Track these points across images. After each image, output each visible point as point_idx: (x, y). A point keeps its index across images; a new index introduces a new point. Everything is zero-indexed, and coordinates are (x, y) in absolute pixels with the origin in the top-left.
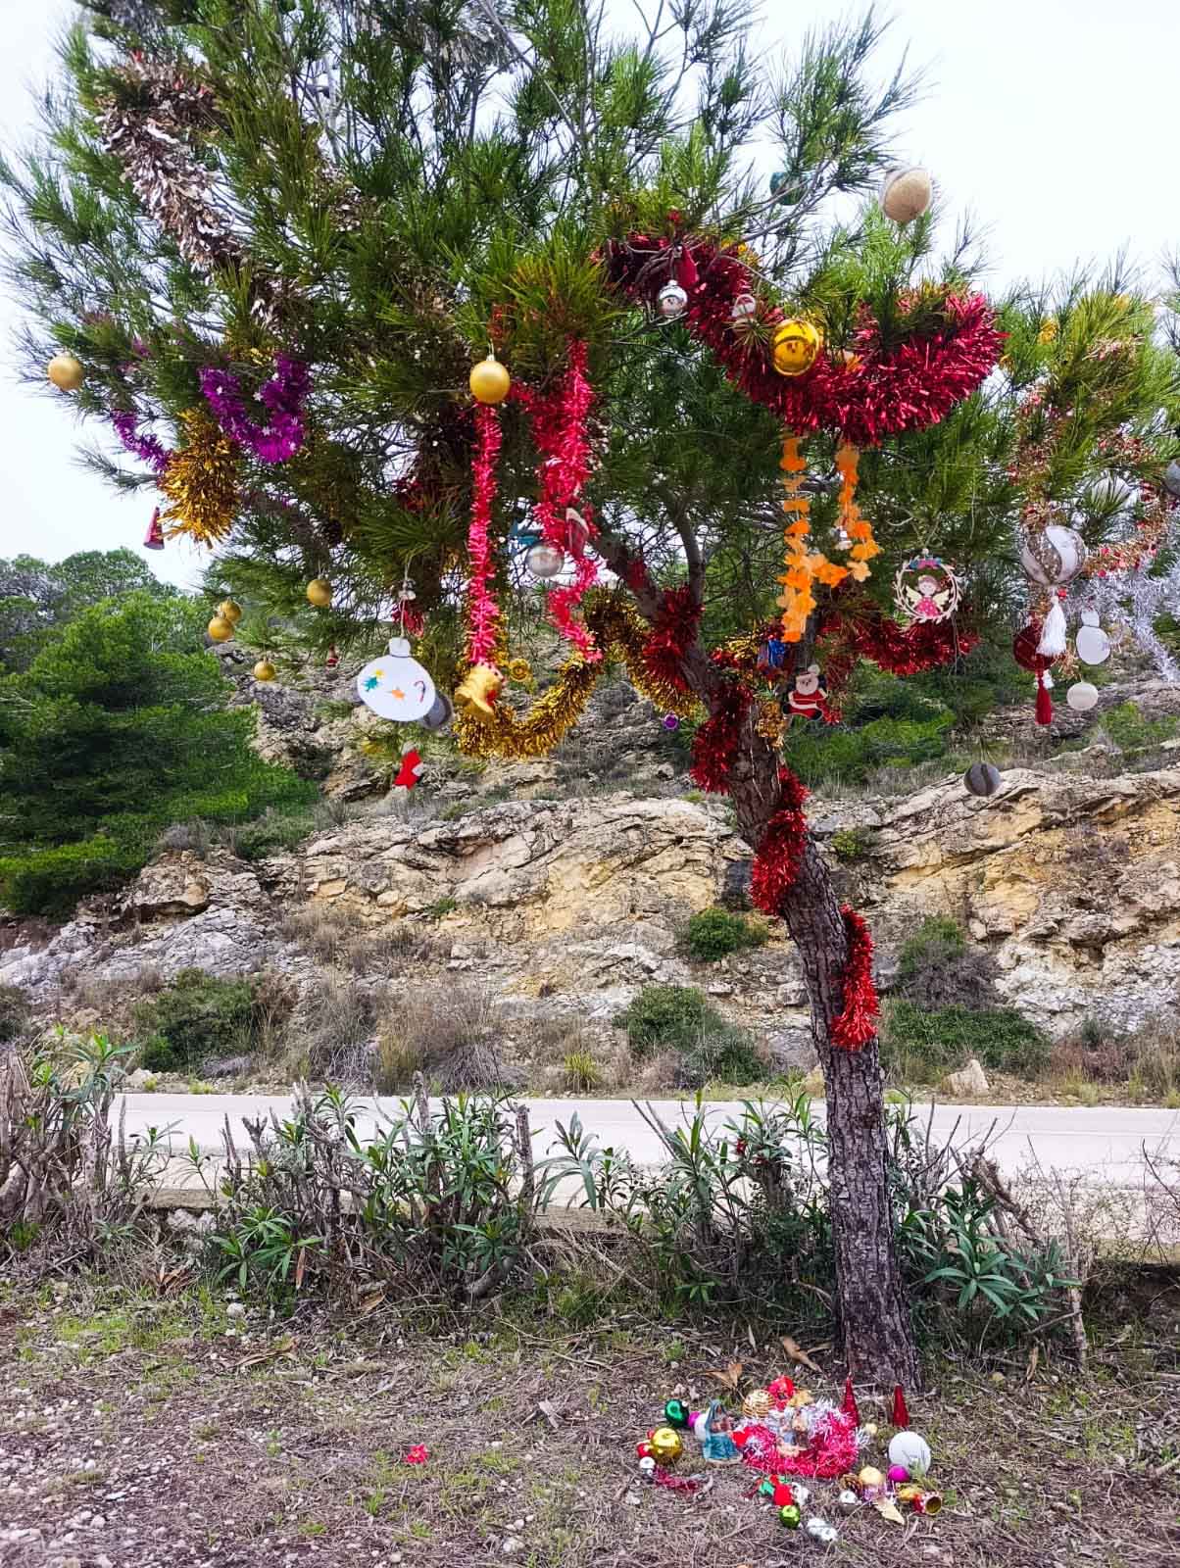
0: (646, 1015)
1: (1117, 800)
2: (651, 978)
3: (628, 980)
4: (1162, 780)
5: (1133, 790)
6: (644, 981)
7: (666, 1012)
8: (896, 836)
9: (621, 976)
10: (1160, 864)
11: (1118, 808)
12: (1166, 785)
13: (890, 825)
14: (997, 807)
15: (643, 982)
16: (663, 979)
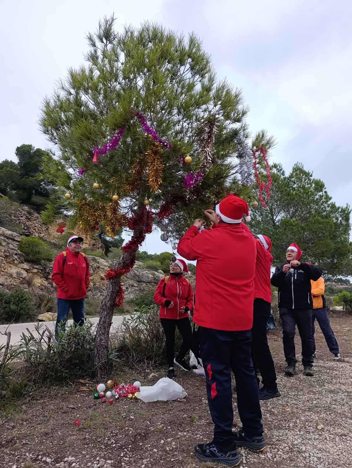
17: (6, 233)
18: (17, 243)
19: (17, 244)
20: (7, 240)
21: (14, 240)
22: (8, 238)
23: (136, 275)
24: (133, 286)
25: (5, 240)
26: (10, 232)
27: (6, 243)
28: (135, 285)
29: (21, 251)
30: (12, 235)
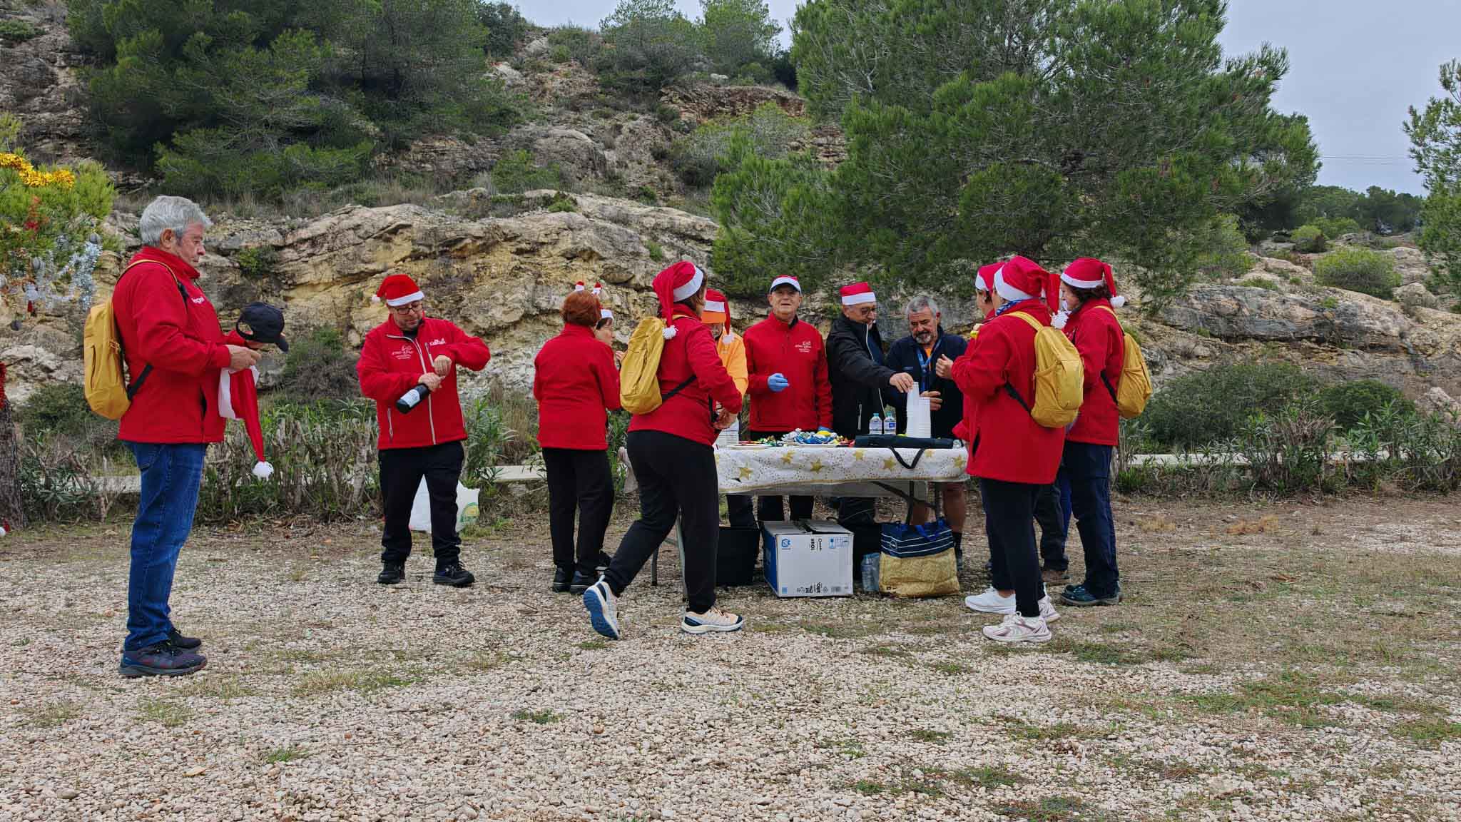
0: (43, 409)
1: (468, 241)
2: (50, 377)
3: (25, 379)
4: (506, 227)
5: (481, 234)
6: (44, 379)
7: (61, 407)
8: (295, 255)
9: (19, 375)
10: (492, 293)
11: (470, 247)
12: (506, 231)
13: (291, 246)
14: (380, 237)
15: (41, 381)
16: (63, 378)
17: (677, 222)
18: (709, 249)
19: (709, 252)
20: (680, 243)
21: (702, 241)
22: (683, 236)
23: (1218, 314)
24: (1187, 355)
25: (672, 246)
26: (692, 219)
27: (675, 252)
28: (1201, 350)
29: (715, 271)
30: (694, 227)
